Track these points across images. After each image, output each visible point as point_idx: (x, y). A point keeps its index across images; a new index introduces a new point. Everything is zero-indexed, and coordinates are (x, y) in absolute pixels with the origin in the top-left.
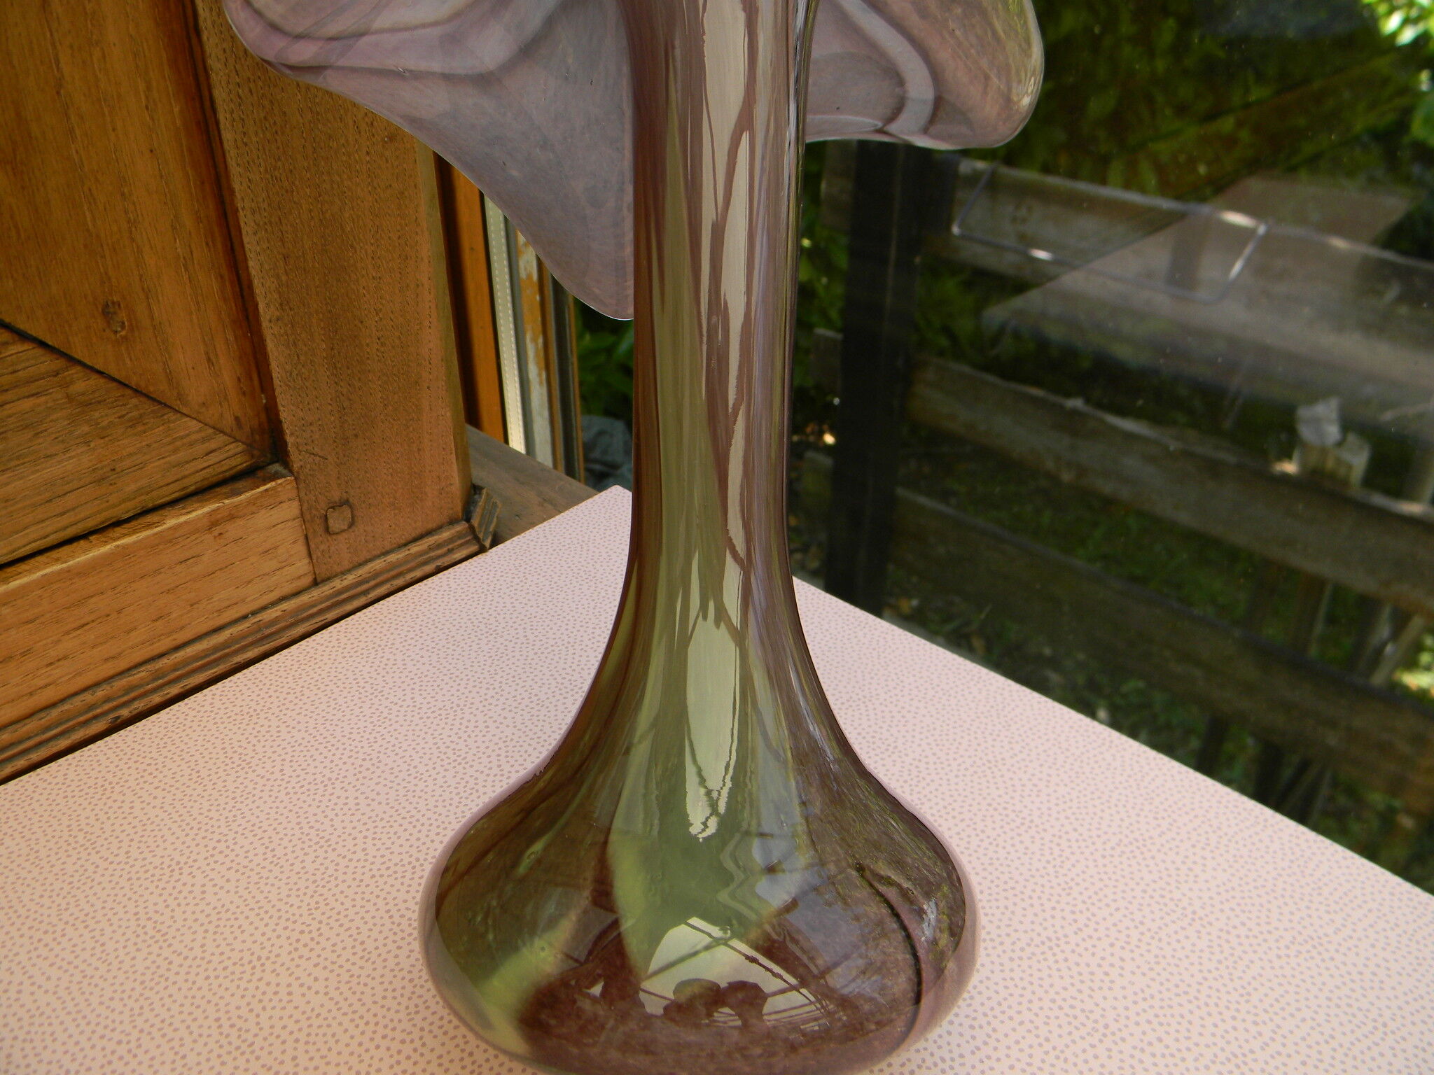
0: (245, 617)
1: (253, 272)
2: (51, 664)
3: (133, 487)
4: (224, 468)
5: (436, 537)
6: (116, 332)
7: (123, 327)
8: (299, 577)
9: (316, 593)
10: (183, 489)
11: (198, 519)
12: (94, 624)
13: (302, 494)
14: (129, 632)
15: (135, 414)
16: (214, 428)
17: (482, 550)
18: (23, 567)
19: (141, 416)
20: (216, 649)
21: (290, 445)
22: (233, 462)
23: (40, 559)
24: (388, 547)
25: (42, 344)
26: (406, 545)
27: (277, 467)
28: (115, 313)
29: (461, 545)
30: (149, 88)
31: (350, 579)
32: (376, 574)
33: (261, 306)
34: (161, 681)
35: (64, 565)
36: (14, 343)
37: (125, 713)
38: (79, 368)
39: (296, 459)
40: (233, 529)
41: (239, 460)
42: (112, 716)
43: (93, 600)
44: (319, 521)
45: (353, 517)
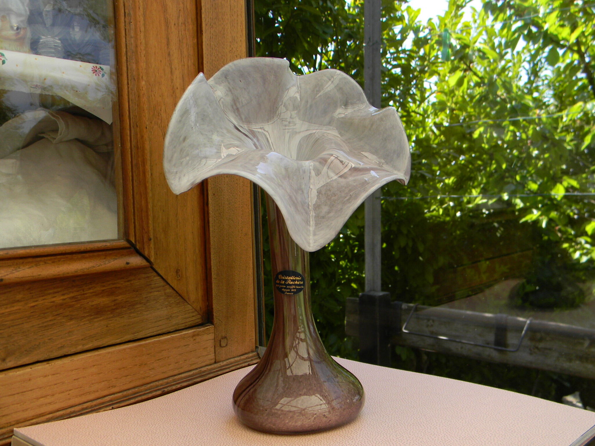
0: (197, 369)
1: (212, 265)
2: (150, 370)
3: (174, 323)
4: (196, 322)
5: (248, 355)
7: (179, 277)
8: (212, 359)
9: (216, 365)
10: (186, 326)
11: (191, 332)
12: (162, 360)
13: (215, 332)
14: (169, 365)
15: (178, 301)
16: (195, 309)
20: (189, 376)
21: (214, 316)
22: (198, 321)
24: (235, 356)
25: (162, 278)
26: (240, 356)
27: (209, 323)
28: (179, 273)
29: (254, 358)
31: (225, 363)
33: (213, 274)
34: (175, 383)
36: (157, 276)
37: (166, 390)
38: (168, 286)
39: (216, 320)
40: (198, 339)
43: (163, 352)
44: (219, 342)
45: (227, 343)
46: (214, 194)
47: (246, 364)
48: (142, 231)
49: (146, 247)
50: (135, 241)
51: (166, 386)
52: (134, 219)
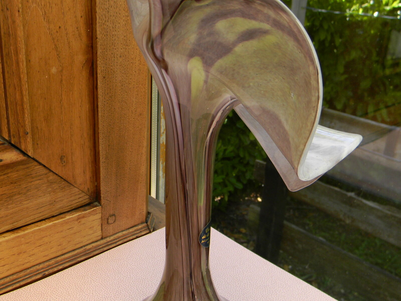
0: (82, 247)
1: (100, 149)
2: (30, 256)
3: (59, 206)
4: (83, 203)
5: (137, 227)
6: (63, 164)
7: (64, 162)
8: (98, 236)
9: (102, 242)
10: (71, 208)
11: (75, 217)
12: (43, 245)
13: (103, 212)
14: (51, 249)
15: (63, 186)
16: (82, 191)
17: (150, 232)
18: (28, 227)
19: (64, 187)
20: (73, 256)
21: (102, 197)
22: (85, 201)
23: (33, 225)
24: (123, 229)
26: (128, 229)
27: (96, 203)
28: (63, 159)
29: (144, 230)
30: (82, 101)
31: (112, 238)
32: (119, 237)
33: (101, 158)
34: (57, 264)
35: (39, 228)
36: (38, 165)
37: (47, 273)
38: (52, 173)
39: (103, 201)
40: (83, 221)
41: (87, 200)
42: (43, 273)
43: (44, 238)
44: (106, 220)
45: (115, 220)
46: (104, 77)
47: (134, 237)
48: (18, 125)
49: (22, 141)
50: (10, 136)
51: (47, 268)
52: (7, 113)
